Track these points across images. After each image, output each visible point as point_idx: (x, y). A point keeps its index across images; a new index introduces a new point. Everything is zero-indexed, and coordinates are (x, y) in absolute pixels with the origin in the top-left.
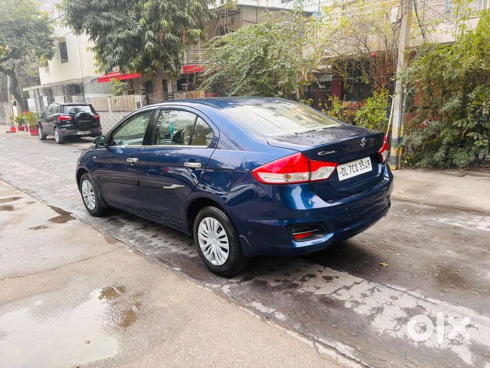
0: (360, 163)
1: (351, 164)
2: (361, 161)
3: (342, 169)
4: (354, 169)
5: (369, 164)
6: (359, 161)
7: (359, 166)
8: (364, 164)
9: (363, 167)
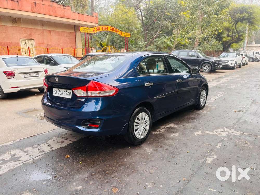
0: (65, 91)
1: (60, 90)
2: (66, 91)
3: (55, 90)
4: (61, 93)
5: (70, 94)
6: (65, 90)
7: (64, 92)
8: (67, 93)
9: (66, 94)
